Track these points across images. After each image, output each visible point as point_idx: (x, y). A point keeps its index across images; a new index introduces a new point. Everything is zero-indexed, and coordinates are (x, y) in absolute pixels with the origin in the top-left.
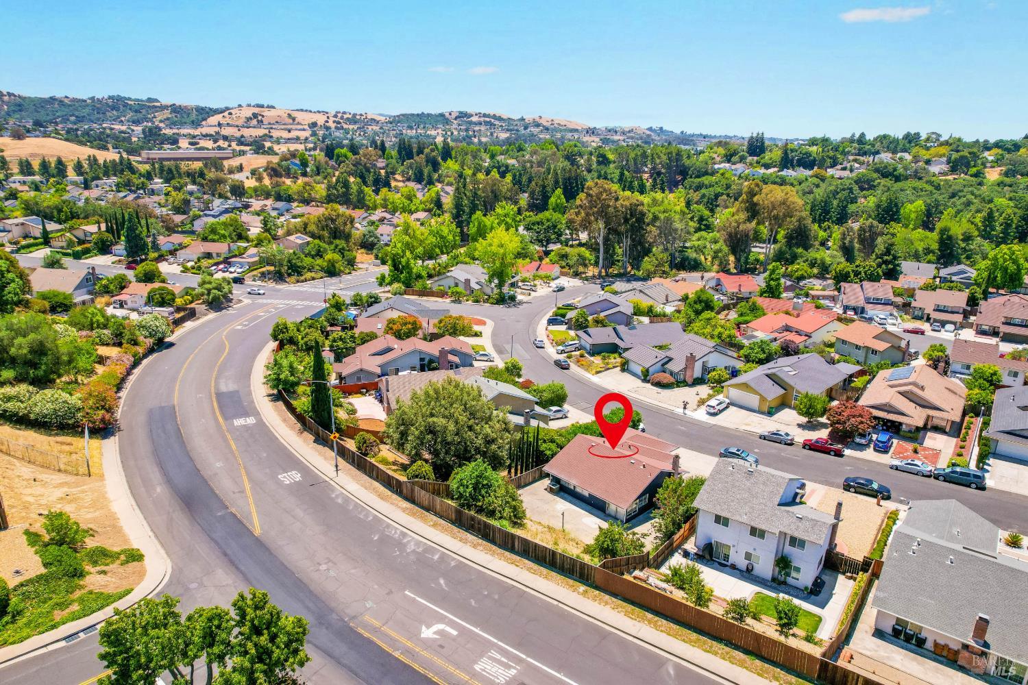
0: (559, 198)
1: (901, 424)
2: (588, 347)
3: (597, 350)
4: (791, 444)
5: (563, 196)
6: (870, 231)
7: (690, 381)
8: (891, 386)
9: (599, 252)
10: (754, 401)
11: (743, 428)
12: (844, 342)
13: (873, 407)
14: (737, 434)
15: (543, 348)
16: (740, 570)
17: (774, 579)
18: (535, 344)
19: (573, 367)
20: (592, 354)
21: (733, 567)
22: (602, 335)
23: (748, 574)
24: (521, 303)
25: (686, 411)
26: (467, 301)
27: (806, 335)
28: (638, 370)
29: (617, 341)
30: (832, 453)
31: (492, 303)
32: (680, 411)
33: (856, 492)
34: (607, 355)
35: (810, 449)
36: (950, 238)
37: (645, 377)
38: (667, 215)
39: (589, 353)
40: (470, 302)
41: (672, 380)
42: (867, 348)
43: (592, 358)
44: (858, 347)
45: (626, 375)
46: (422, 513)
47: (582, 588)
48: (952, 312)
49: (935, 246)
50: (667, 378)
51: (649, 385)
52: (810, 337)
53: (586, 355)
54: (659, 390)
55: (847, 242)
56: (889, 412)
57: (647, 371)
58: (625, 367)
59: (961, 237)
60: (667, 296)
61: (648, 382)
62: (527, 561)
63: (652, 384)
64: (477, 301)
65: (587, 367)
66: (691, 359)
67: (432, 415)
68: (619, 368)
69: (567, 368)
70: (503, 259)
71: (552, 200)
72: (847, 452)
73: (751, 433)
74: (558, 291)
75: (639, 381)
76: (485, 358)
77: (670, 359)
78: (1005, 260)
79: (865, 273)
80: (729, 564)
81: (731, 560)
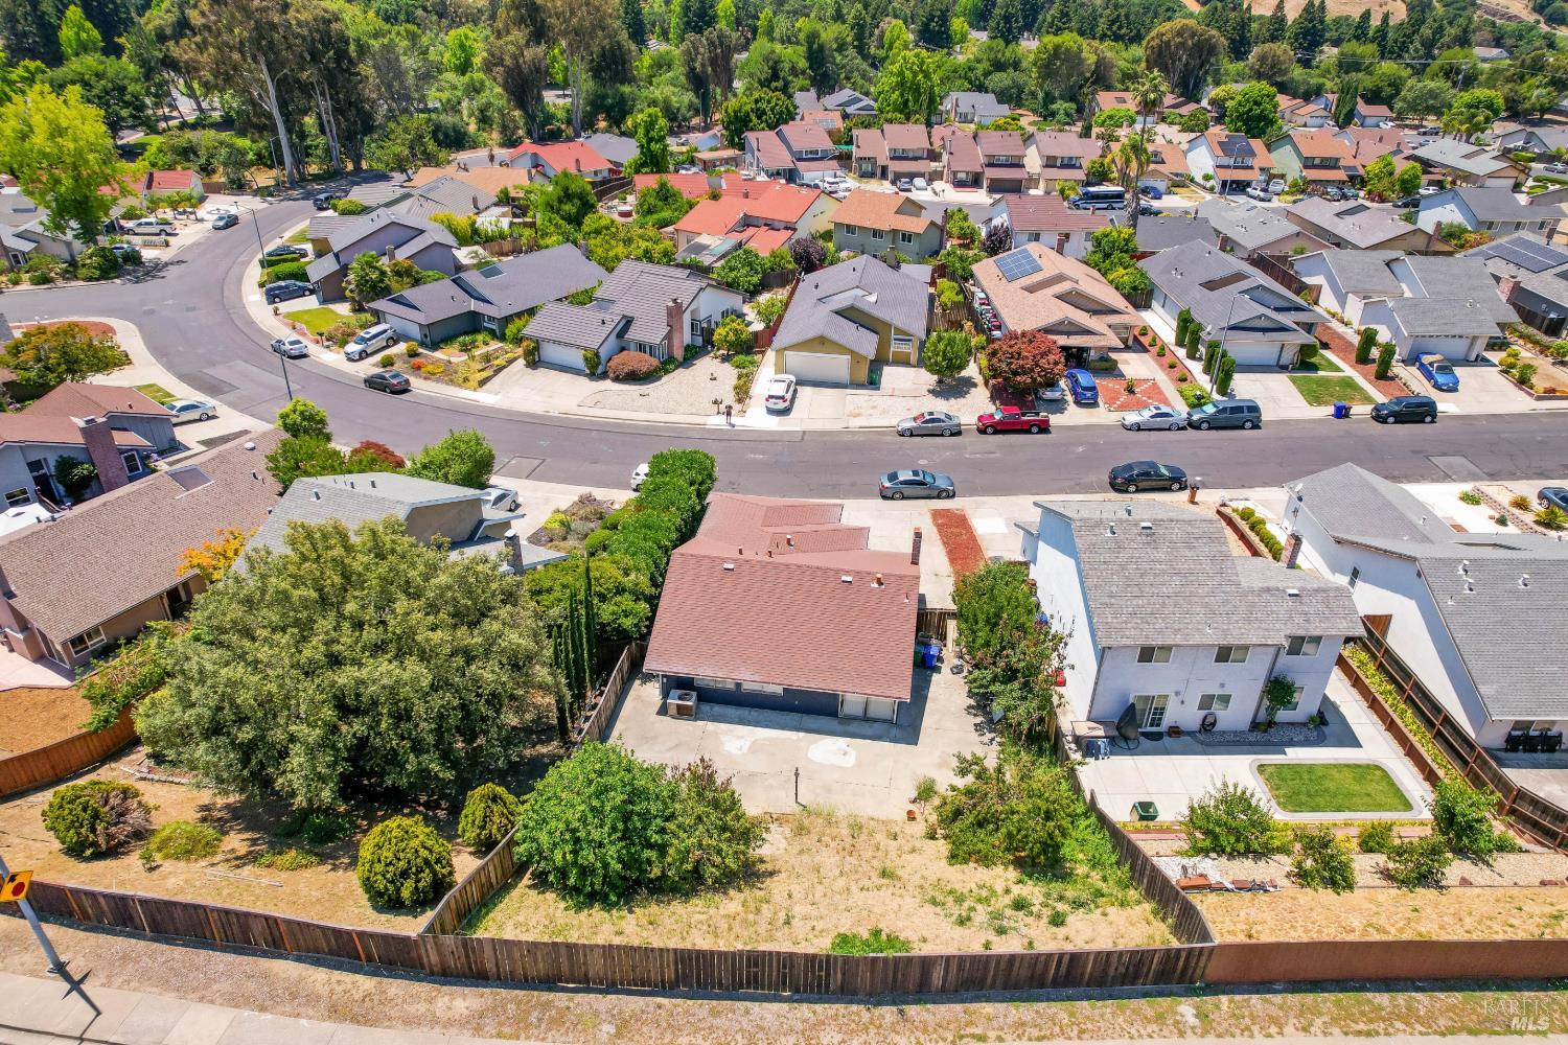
0: (81, 28)
1: (1081, 350)
2: (415, 332)
3: (439, 335)
4: (959, 433)
5: (88, 25)
6: (721, 43)
7: (679, 354)
8: (1031, 289)
9: (274, 130)
10: (839, 366)
11: (855, 423)
12: (850, 229)
13: (1047, 330)
14: (849, 438)
15: (305, 356)
16: (1190, 733)
17: (1255, 725)
18: (284, 353)
19: (417, 383)
20: (435, 346)
21: (1175, 731)
22: (438, 300)
23: (1208, 737)
24: (157, 269)
25: (734, 420)
26: (16, 283)
27: (786, 228)
28: (576, 358)
29: (474, 305)
30: (1035, 429)
31: (90, 279)
32: (719, 421)
33: (1138, 491)
34: (468, 339)
35: (996, 432)
36: (821, 47)
37: (595, 368)
38: (386, 41)
39: (422, 344)
40: (25, 286)
41: (655, 362)
42: (894, 232)
43: (438, 355)
44: (876, 233)
45: (541, 371)
46: (547, 1006)
47: (1186, 1009)
48: (915, 159)
49: (803, 64)
50: (647, 362)
51: (608, 384)
52: (795, 230)
53: (421, 350)
54: (643, 389)
55: (698, 65)
56: (1069, 334)
57: (597, 355)
58: (534, 360)
59: (835, 46)
60: (475, 201)
61: (604, 376)
63: (617, 379)
64: (45, 280)
65: (448, 375)
66: (675, 312)
68: (521, 362)
69: (403, 389)
70: (75, 167)
71: (66, 34)
72: (1055, 420)
73: (880, 432)
74: (227, 226)
75: (584, 381)
76: (195, 415)
77: (628, 322)
78: (915, 74)
79: (772, 110)
80: (1163, 727)
81: (1168, 720)
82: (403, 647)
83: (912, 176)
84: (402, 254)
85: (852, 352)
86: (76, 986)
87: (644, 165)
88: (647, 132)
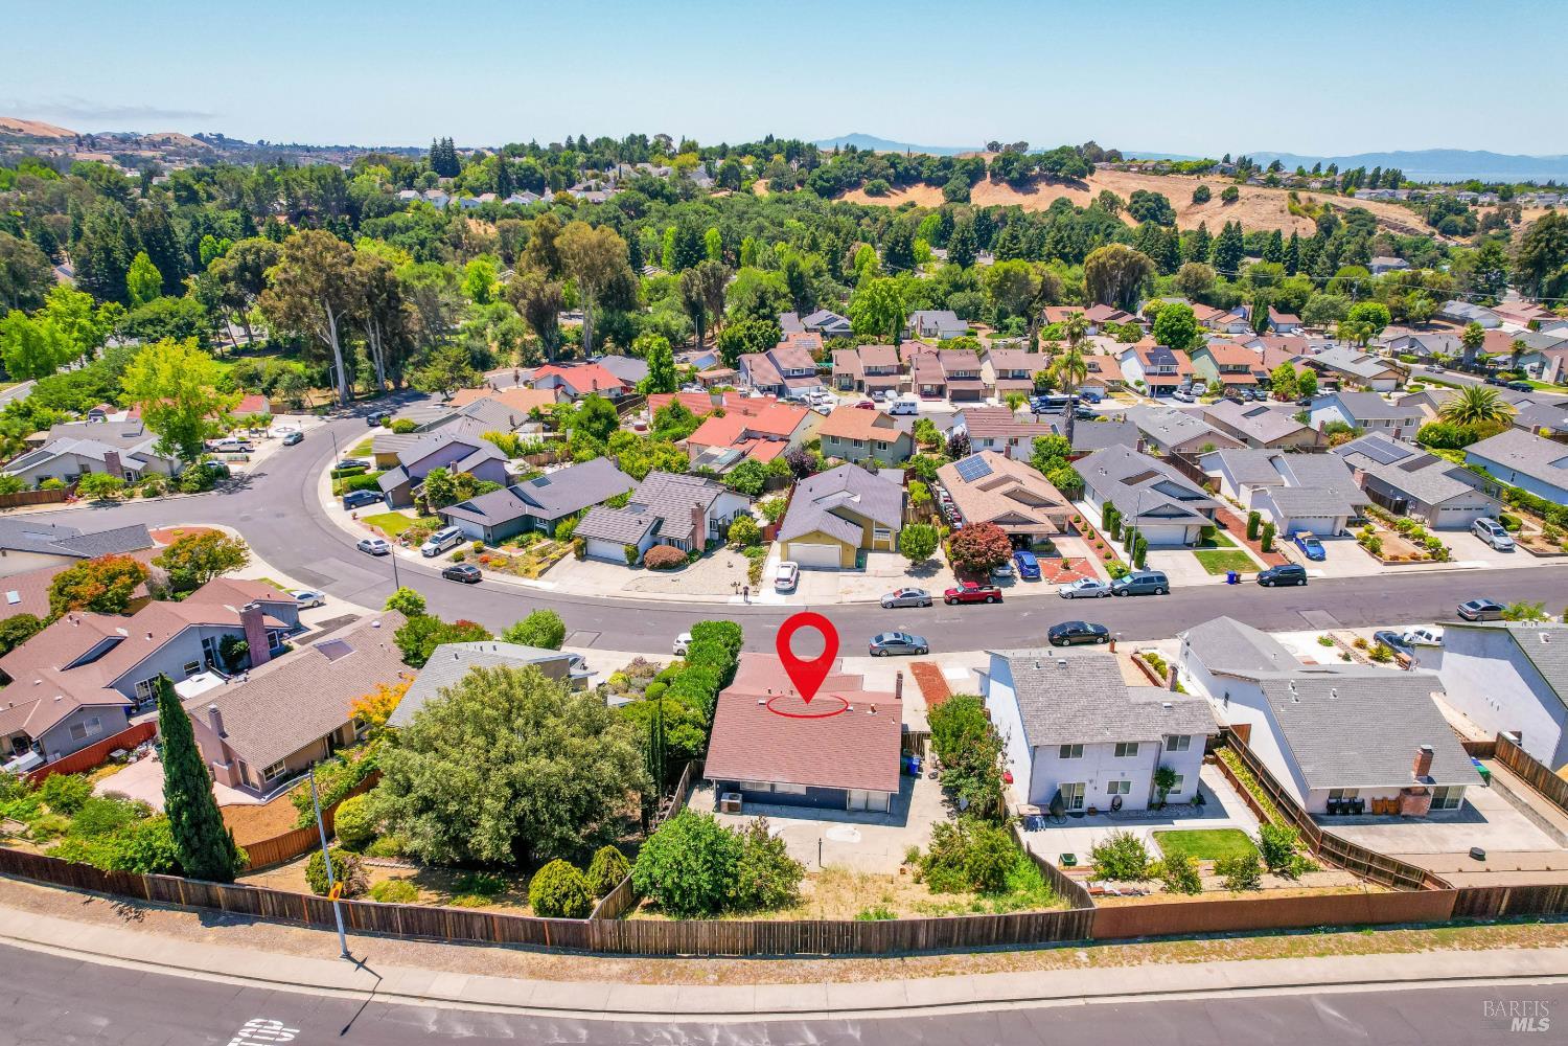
0: (147, 270)
1: (1027, 536)
2: (481, 533)
3: (500, 535)
4: (930, 605)
5: (152, 267)
6: (714, 275)
7: (701, 547)
8: (984, 488)
9: (332, 358)
10: (831, 553)
11: (847, 599)
12: (835, 439)
13: (996, 522)
14: (842, 611)
15: (386, 553)
16: (1103, 812)
17: (1151, 806)
18: (369, 551)
19: (486, 574)
20: (497, 543)
21: (1093, 811)
22: (498, 506)
23: (1116, 813)
24: (242, 482)
25: (750, 598)
26: (131, 496)
27: (781, 440)
28: (619, 552)
29: (528, 510)
30: (990, 600)
31: (192, 492)
32: (739, 600)
33: (1071, 644)
34: (524, 537)
35: (960, 603)
36: (801, 275)
37: (635, 560)
38: (428, 282)
39: (486, 542)
40: (139, 499)
41: (683, 554)
42: (872, 441)
43: (500, 550)
44: (857, 442)
45: (589, 563)
46: (671, 967)
47: (1082, 954)
48: (887, 374)
49: (785, 289)
50: (676, 554)
51: (645, 572)
52: (788, 441)
53: (486, 548)
54: (672, 575)
55: (694, 294)
56: (1014, 523)
57: (636, 548)
58: (583, 554)
59: (812, 273)
61: (642, 565)
62: (956, 957)
63: (652, 568)
64: (154, 493)
65: (511, 567)
66: (698, 513)
67: (509, 759)
68: (572, 555)
69: (475, 580)
71: (133, 276)
72: (1005, 592)
73: (867, 604)
74: (296, 442)
75: (626, 569)
76: (308, 602)
77: (660, 522)
78: (884, 299)
79: (762, 335)
80: (1084, 809)
81: (1087, 803)
82: (553, 749)
83: (884, 389)
84: (463, 467)
85: (843, 543)
86: (361, 965)
87: (654, 386)
88: (657, 359)
